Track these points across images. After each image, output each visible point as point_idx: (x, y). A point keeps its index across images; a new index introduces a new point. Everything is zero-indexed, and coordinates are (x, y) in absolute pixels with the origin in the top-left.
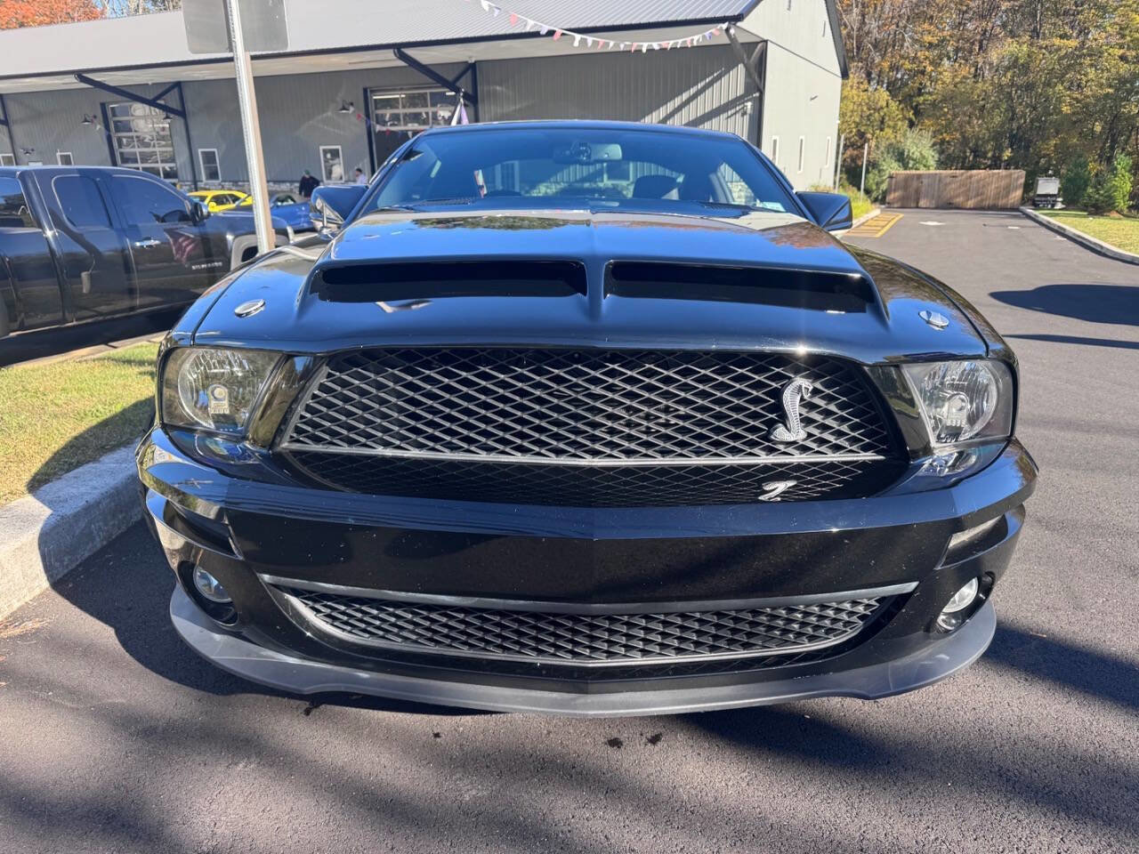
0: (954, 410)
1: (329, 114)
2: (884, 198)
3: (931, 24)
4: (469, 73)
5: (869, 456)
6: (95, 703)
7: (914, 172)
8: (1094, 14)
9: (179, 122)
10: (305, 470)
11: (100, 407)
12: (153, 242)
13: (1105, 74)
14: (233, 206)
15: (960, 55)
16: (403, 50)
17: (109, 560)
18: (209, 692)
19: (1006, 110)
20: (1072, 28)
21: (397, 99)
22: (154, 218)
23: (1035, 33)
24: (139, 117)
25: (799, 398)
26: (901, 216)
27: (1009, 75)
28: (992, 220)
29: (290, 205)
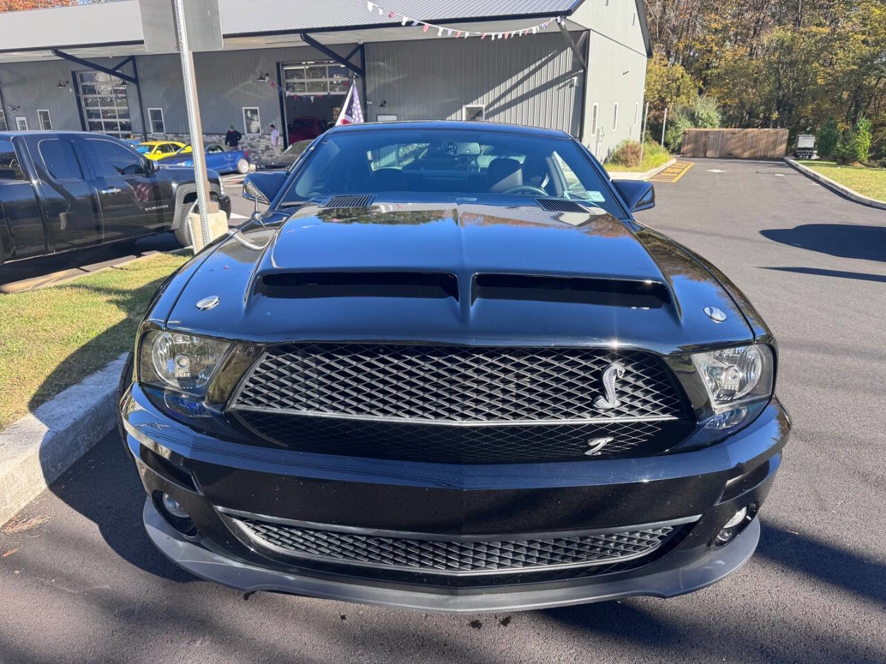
0: (730, 378)
1: (250, 82)
2: (680, 149)
3: (716, 14)
4: (359, 52)
5: (667, 417)
6: (87, 589)
7: (702, 129)
8: (842, 8)
9: (133, 87)
10: (247, 425)
11: (79, 334)
12: (115, 190)
13: (851, 55)
14: (174, 153)
15: (739, 37)
16: (308, 34)
17: (91, 464)
18: (172, 580)
19: (774, 82)
20: (826, 18)
21: (303, 69)
22: (116, 170)
23: (797, 22)
24: (103, 83)
25: (615, 378)
26: (693, 164)
27: (777, 54)
28: (763, 168)
29: (219, 153)
